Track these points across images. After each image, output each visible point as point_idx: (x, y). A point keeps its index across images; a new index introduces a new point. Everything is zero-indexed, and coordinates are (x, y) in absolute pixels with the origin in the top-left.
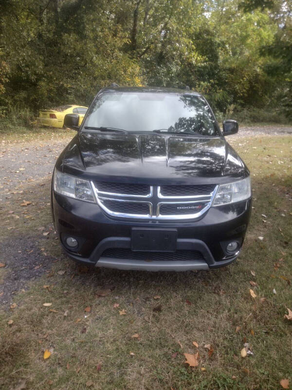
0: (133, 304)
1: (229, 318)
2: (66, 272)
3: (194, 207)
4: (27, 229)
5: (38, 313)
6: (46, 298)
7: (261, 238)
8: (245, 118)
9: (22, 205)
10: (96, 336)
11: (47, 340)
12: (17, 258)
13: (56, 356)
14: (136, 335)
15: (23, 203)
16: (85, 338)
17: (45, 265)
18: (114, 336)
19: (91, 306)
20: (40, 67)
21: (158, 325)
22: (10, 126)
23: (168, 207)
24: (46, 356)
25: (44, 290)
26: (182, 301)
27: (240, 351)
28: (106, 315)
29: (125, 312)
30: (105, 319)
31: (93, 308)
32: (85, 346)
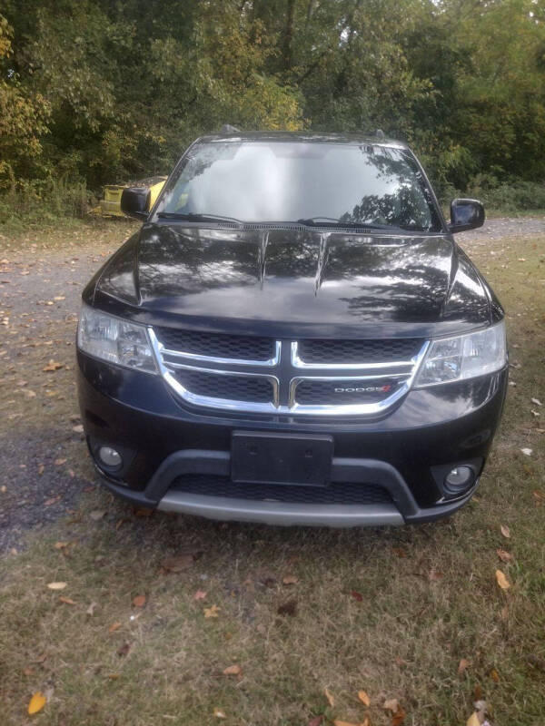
0: (236, 592)
1: (444, 638)
2: (106, 514)
3: (372, 389)
4: (46, 419)
5: (33, 606)
6: (56, 570)
7: (527, 451)
8: (504, 201)
9: (45, 369)
10: (146, 664)
11: (42, 668)
12: (14, 480)
13: (56, 708)
14: (234, 669)
15: (48, 365)
16: (124, 668)
17: (67, 497)
18: (185, 669)
19: (147, 594)
20: (108, 105)
21: (285, 647)
22: (50, 216)
23: (314, 388)
24: (34, 706)
25: (56, 554)
26: (344, 592)
27: (466, 719)
28: (175, 616)
29: (217, 612)
30: (173, 626)
31: (151, 599)
32: (121, 687)
